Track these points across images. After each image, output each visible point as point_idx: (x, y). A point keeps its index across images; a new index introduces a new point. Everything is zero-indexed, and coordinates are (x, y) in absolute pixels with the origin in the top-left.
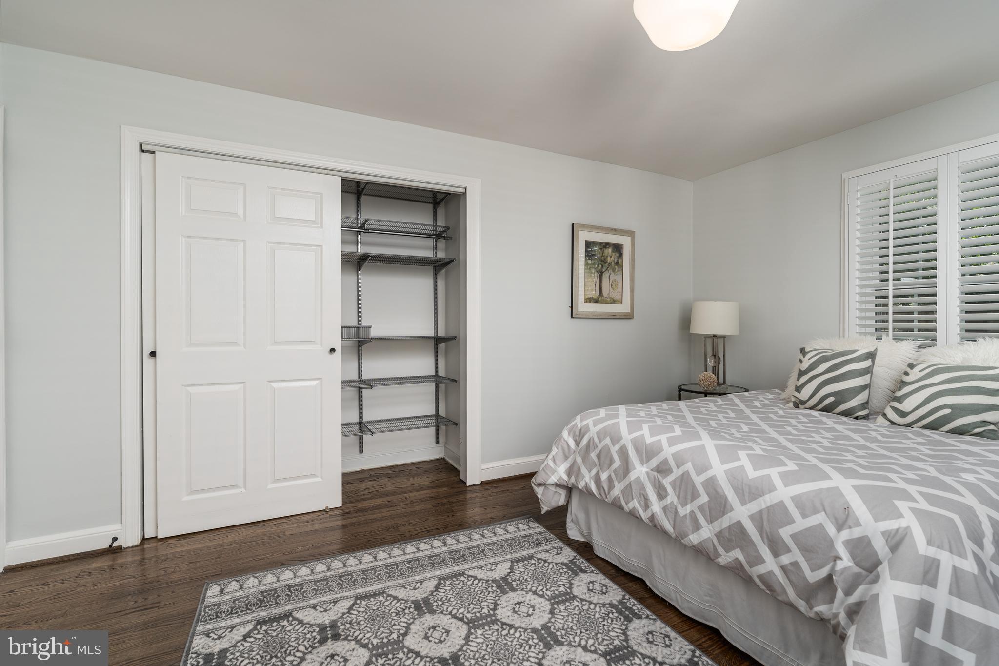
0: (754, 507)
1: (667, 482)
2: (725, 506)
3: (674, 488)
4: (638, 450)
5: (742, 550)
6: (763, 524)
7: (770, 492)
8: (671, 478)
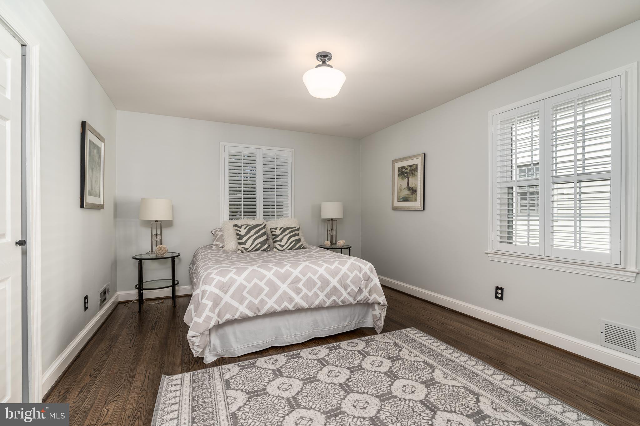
0: (337, 278)
1: (300, 285)
2: (328, 281)
3: (304, 287)
4: (279, 278)
5: (335, 295)
6: (341, 282)
7: (341, 271)
8: (301, 283)
